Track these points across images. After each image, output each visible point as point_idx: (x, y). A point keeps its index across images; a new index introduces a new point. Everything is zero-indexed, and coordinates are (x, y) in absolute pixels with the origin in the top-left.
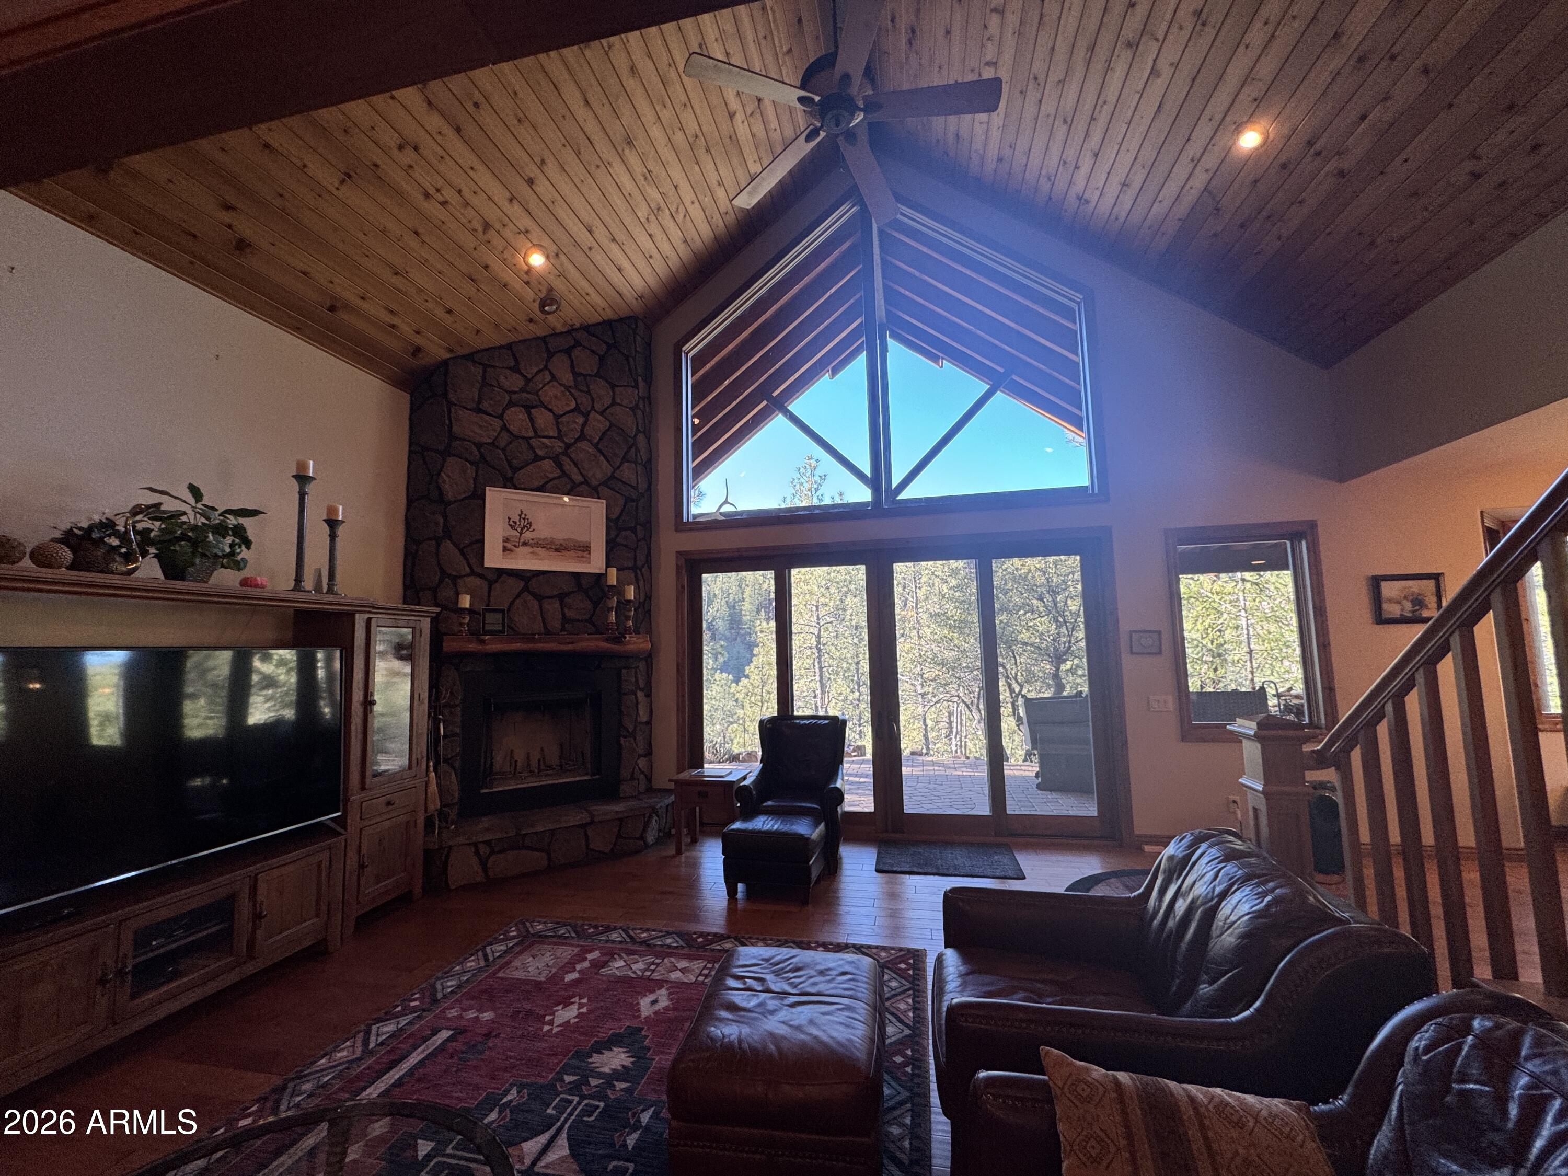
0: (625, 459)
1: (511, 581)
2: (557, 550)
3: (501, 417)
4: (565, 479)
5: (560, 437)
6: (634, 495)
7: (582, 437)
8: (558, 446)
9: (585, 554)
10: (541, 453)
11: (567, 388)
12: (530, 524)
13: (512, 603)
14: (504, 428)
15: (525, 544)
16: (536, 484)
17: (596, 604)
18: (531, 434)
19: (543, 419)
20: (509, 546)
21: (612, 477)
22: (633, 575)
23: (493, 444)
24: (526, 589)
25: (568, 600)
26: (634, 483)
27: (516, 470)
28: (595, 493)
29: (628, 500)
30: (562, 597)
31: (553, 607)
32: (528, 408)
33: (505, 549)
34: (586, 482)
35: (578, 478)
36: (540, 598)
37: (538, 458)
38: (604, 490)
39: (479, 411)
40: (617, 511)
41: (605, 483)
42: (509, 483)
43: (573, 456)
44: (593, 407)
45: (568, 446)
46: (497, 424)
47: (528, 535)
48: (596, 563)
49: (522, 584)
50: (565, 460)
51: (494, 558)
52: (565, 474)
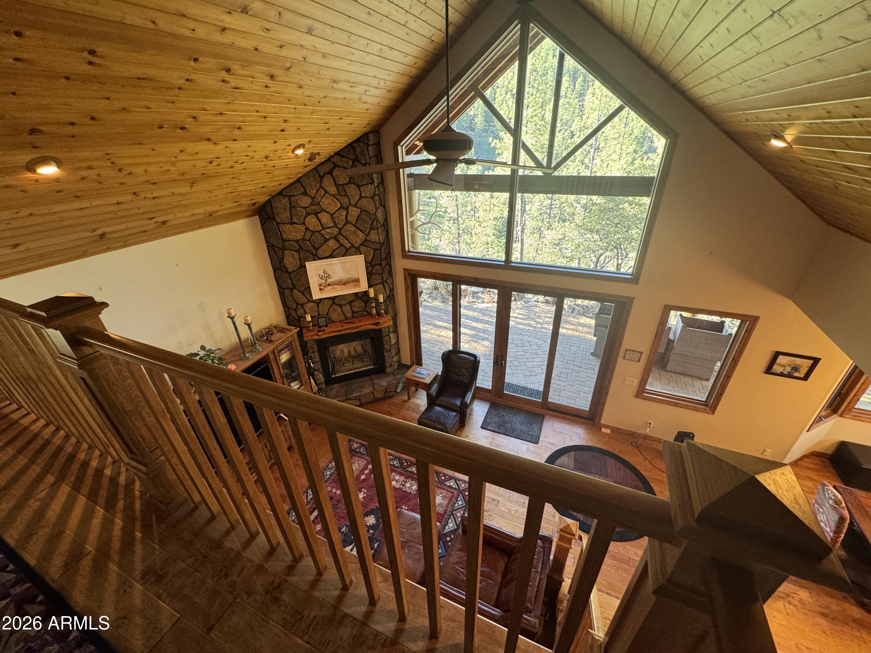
0: (371, 229)
1: (326, 301)
2: (344, 284)
3: (304, 223)
4: (342, 248)
5: (335, 225)
6: (378, 246)
7: (347, 222)
8: (336, 231)
9: (358, 283)
10: (327, 237)
11: (334, 196)
12: (329, 275)
13: (329, 310)
14: (307, 229)
15: (329, 285)
16: (328, 255)
17: (366, 303)
18: (320, 228)
19: (325, 218)
20: (322, 287)
21: (366, 240)
22: (382, 286)
23: (303, 239)
24: (333, 303)
25: (353, 304)
26: (378, 241)
27: (317, 249)
28: (358, 251)
29: (375, 250)
30: (350, 303)
31: (347, 308)
32: (316, 214)
33: (320, 289)
34: (353, 246)
35: (348, 245)
36: (340, 306)
37: (327, 240)
38: (363, 248)
39: (292, 223)
40: (370, 258)
41: (362, 244)
42: (316, 257)
43: (344, 234)
44: (350, 203)
45: (340, 229)
46: (303, 228)
47: (329, 281)
48: (363, 286)
49: (331, 301)
50: (340, 237)
51: (316, 295)
52: (341, 245)
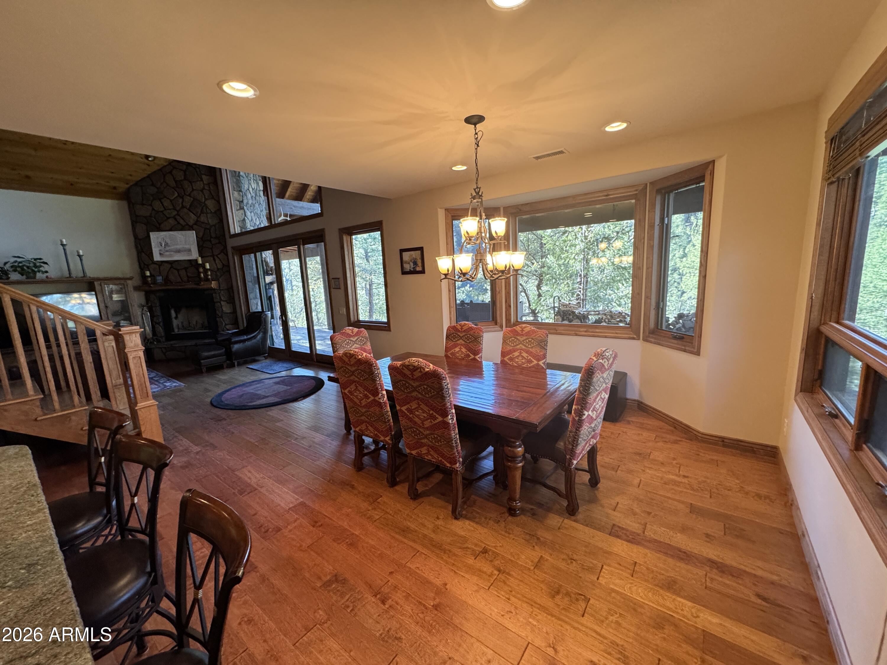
0: (202, 212)
1: (166, 265)
2: (180, 252)
3: (151, 205)
4: (179, 225)
5: (174, 209)
6: (208, 227)
7: (183, 207)
8: (175, 213)
9: (190, 252)
10: (168, 216)
11: (173, 188)
12: (168, 244)
13: (168, 273)
14: (153, 209)
15: (167, 251)
16: (168, 229)
18: (162, 209)
19: (166, 203)
21: (197, 221)
22: (212, 259)
23: (151, 216)
24: (172, 267)
25: (188, 269)
26: (207, 222)
27: (160, 224)
28: (191, 228)
29: (205, 229)
30: (186, 269)
31: (183, 273)
32: (160, 200)
33: (161, 254)
34: (187, 224)
35: (183, 223)
36: (178, 270)
37: (168, 218)
38: (195, 227)
39: (143, 204)
40: (201, 234)
41: (195, 224)
42: (159, 230)
43: (180, 215)
44: (185, 194)
45: (178, 211)
46: (150, 208)
47: (168, 248)
48: (195, 255)
49: (169, 266)
50: (178, 217)
51: (157, 257)
52: (179, 223)
